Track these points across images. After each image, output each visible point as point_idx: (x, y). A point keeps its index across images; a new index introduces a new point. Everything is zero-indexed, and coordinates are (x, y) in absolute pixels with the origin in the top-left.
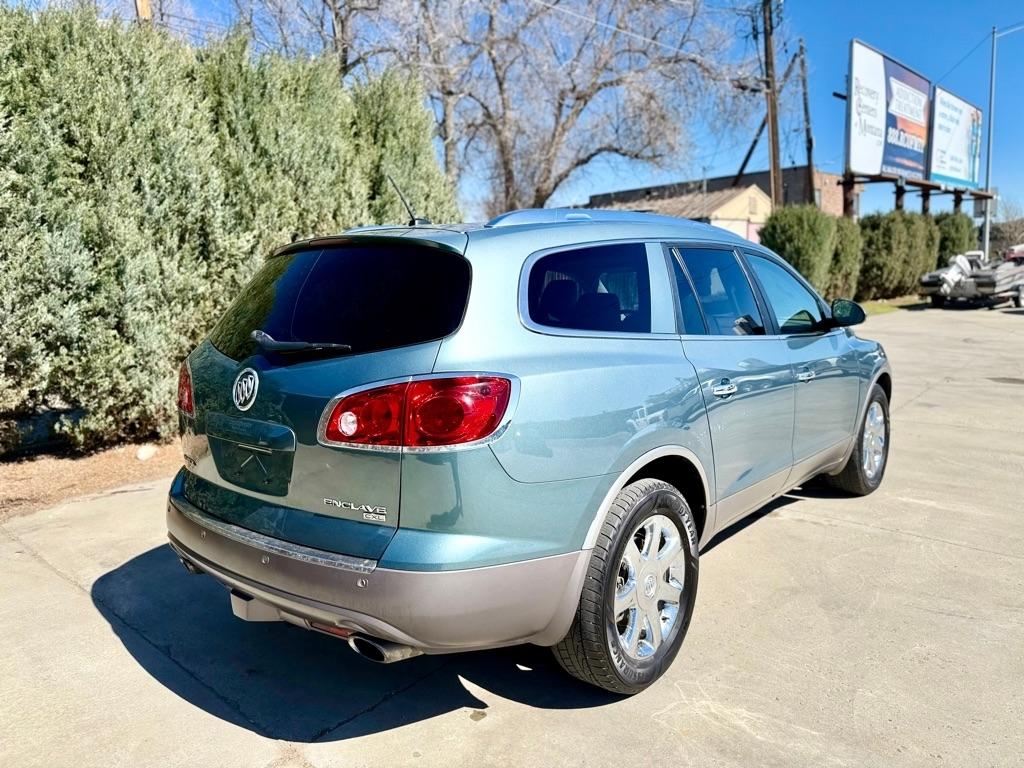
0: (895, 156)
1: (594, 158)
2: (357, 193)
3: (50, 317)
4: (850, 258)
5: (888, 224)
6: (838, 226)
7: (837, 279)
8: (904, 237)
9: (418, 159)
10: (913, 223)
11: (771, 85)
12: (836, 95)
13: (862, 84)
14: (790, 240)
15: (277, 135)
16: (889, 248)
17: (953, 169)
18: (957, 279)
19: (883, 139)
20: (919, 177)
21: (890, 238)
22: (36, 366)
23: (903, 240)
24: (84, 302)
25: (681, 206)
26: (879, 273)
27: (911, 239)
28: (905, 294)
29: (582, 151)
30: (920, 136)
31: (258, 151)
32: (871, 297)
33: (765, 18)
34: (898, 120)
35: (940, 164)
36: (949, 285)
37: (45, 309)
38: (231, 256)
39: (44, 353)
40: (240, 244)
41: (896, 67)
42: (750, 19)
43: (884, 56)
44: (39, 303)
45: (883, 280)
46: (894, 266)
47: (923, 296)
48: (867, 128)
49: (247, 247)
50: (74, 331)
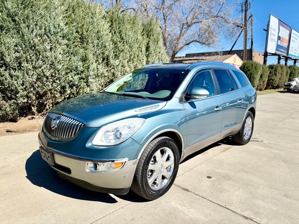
0: (279, 48)
1: (191, 43)
2: (143, 51)
3: (72, 79)
4: (265, 77)
5: (276, 68)
6: (263, 67)
7: (261, 82)
8: (280, 71)
9: (158, 42)
10: (283, 68)
11: (246, 26)
12: (264, 30)
13: (272, 27)
14: (249, 70)
15: (126, 34)
16: (276, 75)
17: (295, 53)
18: (295, 85)
19: (276, 43)
20: (285, 55)
21: (276, 72)
22: (66, 91)
23: (280, 73)
24: (79, 75)
25: (214, 59)
26: (272, 81)
27: (282, 72)
28: (279, 88)
29: (188, 41)
30: (286, 43)
31: (121, 38)
32: (269, 88)
33: (245, 6)
34: (281, 38)
35: (291, 51)
36: (293, 86)
37: (71, 77)
38: (113, 66)
39: (69, 88)
40: (116, 63)
41: (282, 23)
42: (241, 6)
43: (279, 19)
44: (69, 75)
45: (273, 84)
46: (277, 80)
47: (285, 89)
48: (272, 40)
49: (118, 64)
50: (76, 83)
